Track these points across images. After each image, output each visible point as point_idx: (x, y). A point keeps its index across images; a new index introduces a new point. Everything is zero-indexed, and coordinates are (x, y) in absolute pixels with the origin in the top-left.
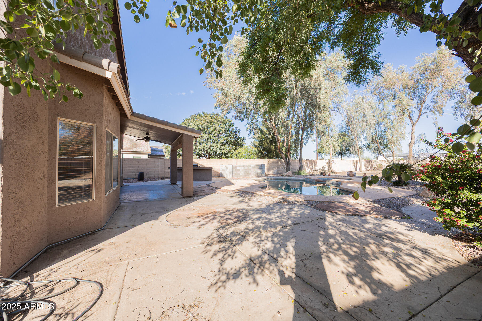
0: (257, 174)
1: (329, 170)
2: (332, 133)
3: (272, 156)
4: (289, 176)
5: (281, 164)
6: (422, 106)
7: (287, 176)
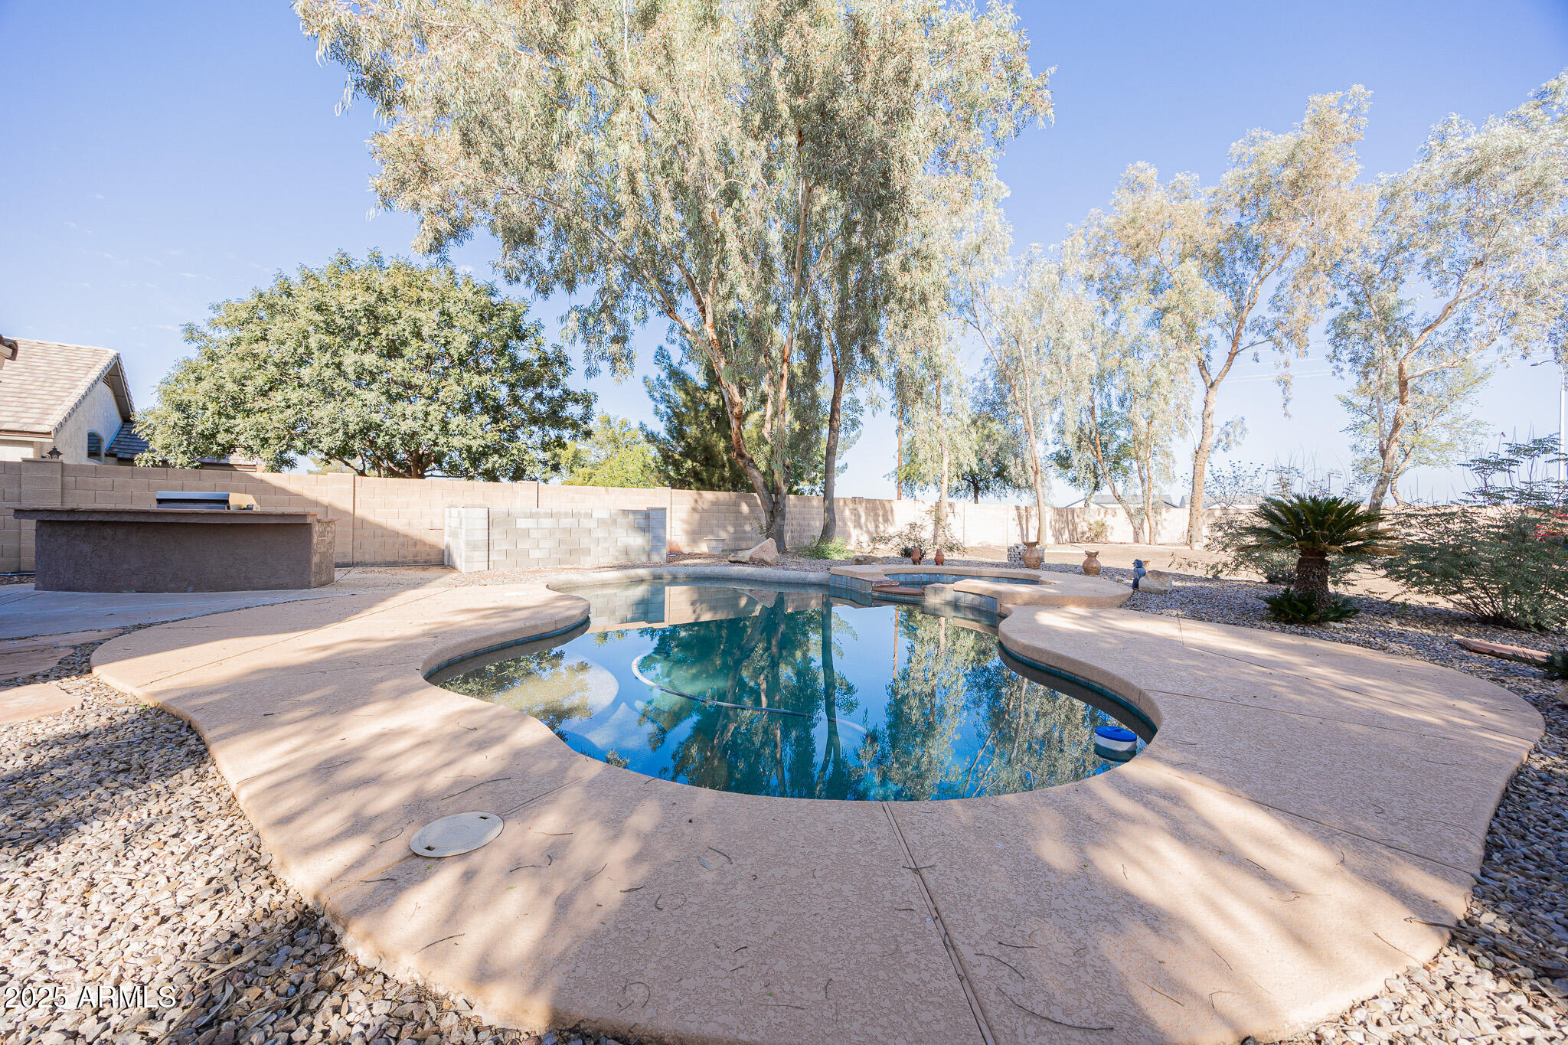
0: (627, 553)
1: (935, 537)
2: (949, 399)
3: (715, 479)
4: (763, 563)
5: (752, 511)
6: (1243, 321)
7: (752, 562)
